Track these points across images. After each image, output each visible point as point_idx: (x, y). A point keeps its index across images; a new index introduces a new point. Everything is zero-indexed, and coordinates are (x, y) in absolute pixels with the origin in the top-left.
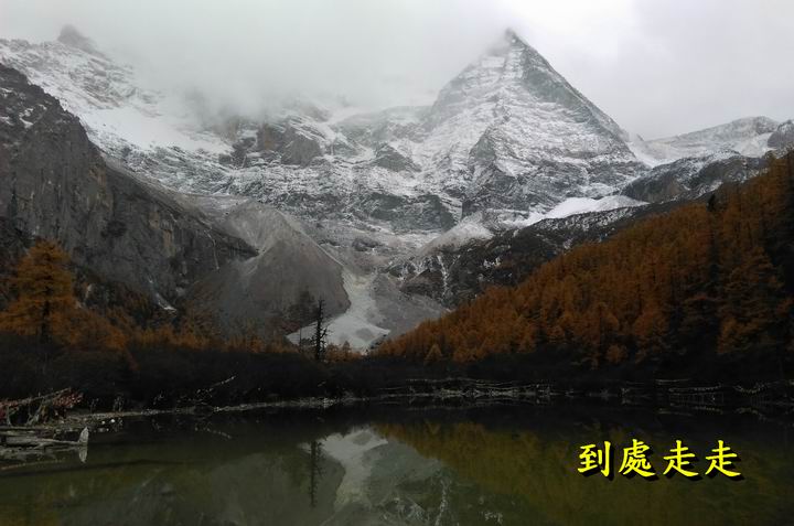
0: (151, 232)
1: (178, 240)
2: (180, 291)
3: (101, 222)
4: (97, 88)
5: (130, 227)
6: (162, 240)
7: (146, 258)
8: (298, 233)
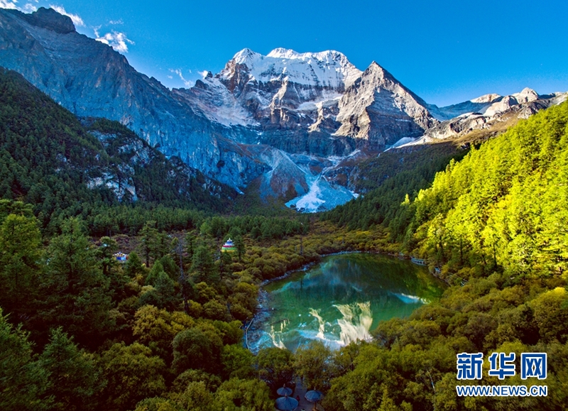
0: (233, 163)
1: (243, 165)
2: (245, 186)
3: (216, 161)
4: (209, 104)
5: (226, 162)
6: (237, 166)
7: (232, 174)
8: (287, 159)
